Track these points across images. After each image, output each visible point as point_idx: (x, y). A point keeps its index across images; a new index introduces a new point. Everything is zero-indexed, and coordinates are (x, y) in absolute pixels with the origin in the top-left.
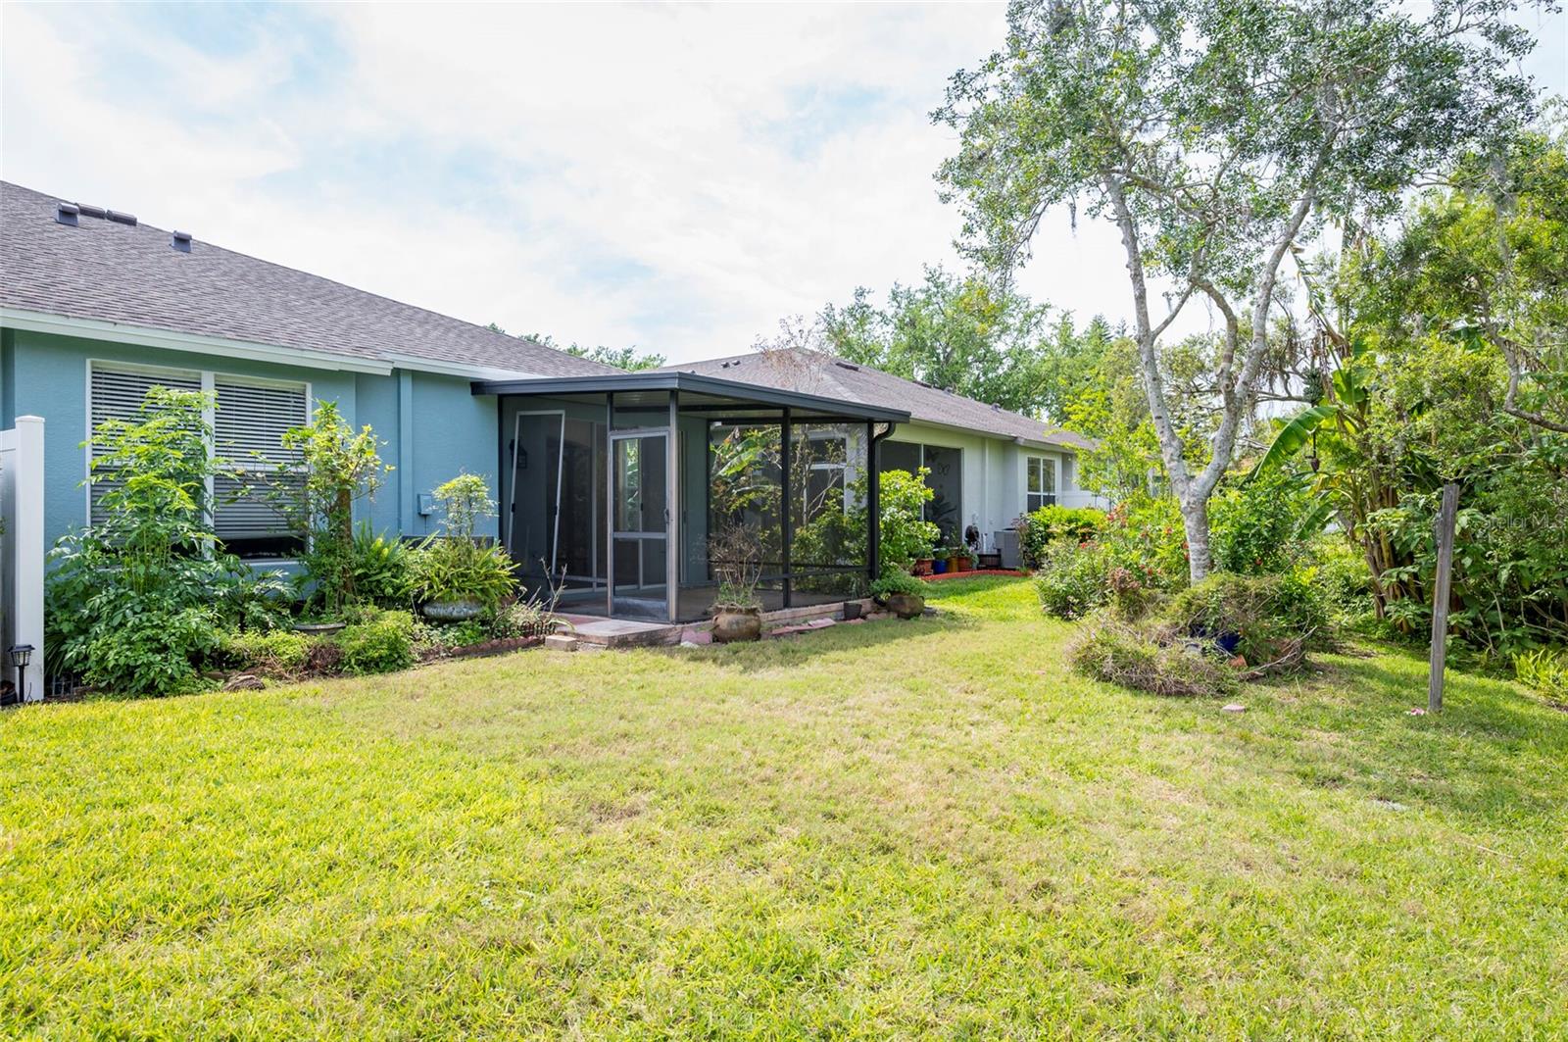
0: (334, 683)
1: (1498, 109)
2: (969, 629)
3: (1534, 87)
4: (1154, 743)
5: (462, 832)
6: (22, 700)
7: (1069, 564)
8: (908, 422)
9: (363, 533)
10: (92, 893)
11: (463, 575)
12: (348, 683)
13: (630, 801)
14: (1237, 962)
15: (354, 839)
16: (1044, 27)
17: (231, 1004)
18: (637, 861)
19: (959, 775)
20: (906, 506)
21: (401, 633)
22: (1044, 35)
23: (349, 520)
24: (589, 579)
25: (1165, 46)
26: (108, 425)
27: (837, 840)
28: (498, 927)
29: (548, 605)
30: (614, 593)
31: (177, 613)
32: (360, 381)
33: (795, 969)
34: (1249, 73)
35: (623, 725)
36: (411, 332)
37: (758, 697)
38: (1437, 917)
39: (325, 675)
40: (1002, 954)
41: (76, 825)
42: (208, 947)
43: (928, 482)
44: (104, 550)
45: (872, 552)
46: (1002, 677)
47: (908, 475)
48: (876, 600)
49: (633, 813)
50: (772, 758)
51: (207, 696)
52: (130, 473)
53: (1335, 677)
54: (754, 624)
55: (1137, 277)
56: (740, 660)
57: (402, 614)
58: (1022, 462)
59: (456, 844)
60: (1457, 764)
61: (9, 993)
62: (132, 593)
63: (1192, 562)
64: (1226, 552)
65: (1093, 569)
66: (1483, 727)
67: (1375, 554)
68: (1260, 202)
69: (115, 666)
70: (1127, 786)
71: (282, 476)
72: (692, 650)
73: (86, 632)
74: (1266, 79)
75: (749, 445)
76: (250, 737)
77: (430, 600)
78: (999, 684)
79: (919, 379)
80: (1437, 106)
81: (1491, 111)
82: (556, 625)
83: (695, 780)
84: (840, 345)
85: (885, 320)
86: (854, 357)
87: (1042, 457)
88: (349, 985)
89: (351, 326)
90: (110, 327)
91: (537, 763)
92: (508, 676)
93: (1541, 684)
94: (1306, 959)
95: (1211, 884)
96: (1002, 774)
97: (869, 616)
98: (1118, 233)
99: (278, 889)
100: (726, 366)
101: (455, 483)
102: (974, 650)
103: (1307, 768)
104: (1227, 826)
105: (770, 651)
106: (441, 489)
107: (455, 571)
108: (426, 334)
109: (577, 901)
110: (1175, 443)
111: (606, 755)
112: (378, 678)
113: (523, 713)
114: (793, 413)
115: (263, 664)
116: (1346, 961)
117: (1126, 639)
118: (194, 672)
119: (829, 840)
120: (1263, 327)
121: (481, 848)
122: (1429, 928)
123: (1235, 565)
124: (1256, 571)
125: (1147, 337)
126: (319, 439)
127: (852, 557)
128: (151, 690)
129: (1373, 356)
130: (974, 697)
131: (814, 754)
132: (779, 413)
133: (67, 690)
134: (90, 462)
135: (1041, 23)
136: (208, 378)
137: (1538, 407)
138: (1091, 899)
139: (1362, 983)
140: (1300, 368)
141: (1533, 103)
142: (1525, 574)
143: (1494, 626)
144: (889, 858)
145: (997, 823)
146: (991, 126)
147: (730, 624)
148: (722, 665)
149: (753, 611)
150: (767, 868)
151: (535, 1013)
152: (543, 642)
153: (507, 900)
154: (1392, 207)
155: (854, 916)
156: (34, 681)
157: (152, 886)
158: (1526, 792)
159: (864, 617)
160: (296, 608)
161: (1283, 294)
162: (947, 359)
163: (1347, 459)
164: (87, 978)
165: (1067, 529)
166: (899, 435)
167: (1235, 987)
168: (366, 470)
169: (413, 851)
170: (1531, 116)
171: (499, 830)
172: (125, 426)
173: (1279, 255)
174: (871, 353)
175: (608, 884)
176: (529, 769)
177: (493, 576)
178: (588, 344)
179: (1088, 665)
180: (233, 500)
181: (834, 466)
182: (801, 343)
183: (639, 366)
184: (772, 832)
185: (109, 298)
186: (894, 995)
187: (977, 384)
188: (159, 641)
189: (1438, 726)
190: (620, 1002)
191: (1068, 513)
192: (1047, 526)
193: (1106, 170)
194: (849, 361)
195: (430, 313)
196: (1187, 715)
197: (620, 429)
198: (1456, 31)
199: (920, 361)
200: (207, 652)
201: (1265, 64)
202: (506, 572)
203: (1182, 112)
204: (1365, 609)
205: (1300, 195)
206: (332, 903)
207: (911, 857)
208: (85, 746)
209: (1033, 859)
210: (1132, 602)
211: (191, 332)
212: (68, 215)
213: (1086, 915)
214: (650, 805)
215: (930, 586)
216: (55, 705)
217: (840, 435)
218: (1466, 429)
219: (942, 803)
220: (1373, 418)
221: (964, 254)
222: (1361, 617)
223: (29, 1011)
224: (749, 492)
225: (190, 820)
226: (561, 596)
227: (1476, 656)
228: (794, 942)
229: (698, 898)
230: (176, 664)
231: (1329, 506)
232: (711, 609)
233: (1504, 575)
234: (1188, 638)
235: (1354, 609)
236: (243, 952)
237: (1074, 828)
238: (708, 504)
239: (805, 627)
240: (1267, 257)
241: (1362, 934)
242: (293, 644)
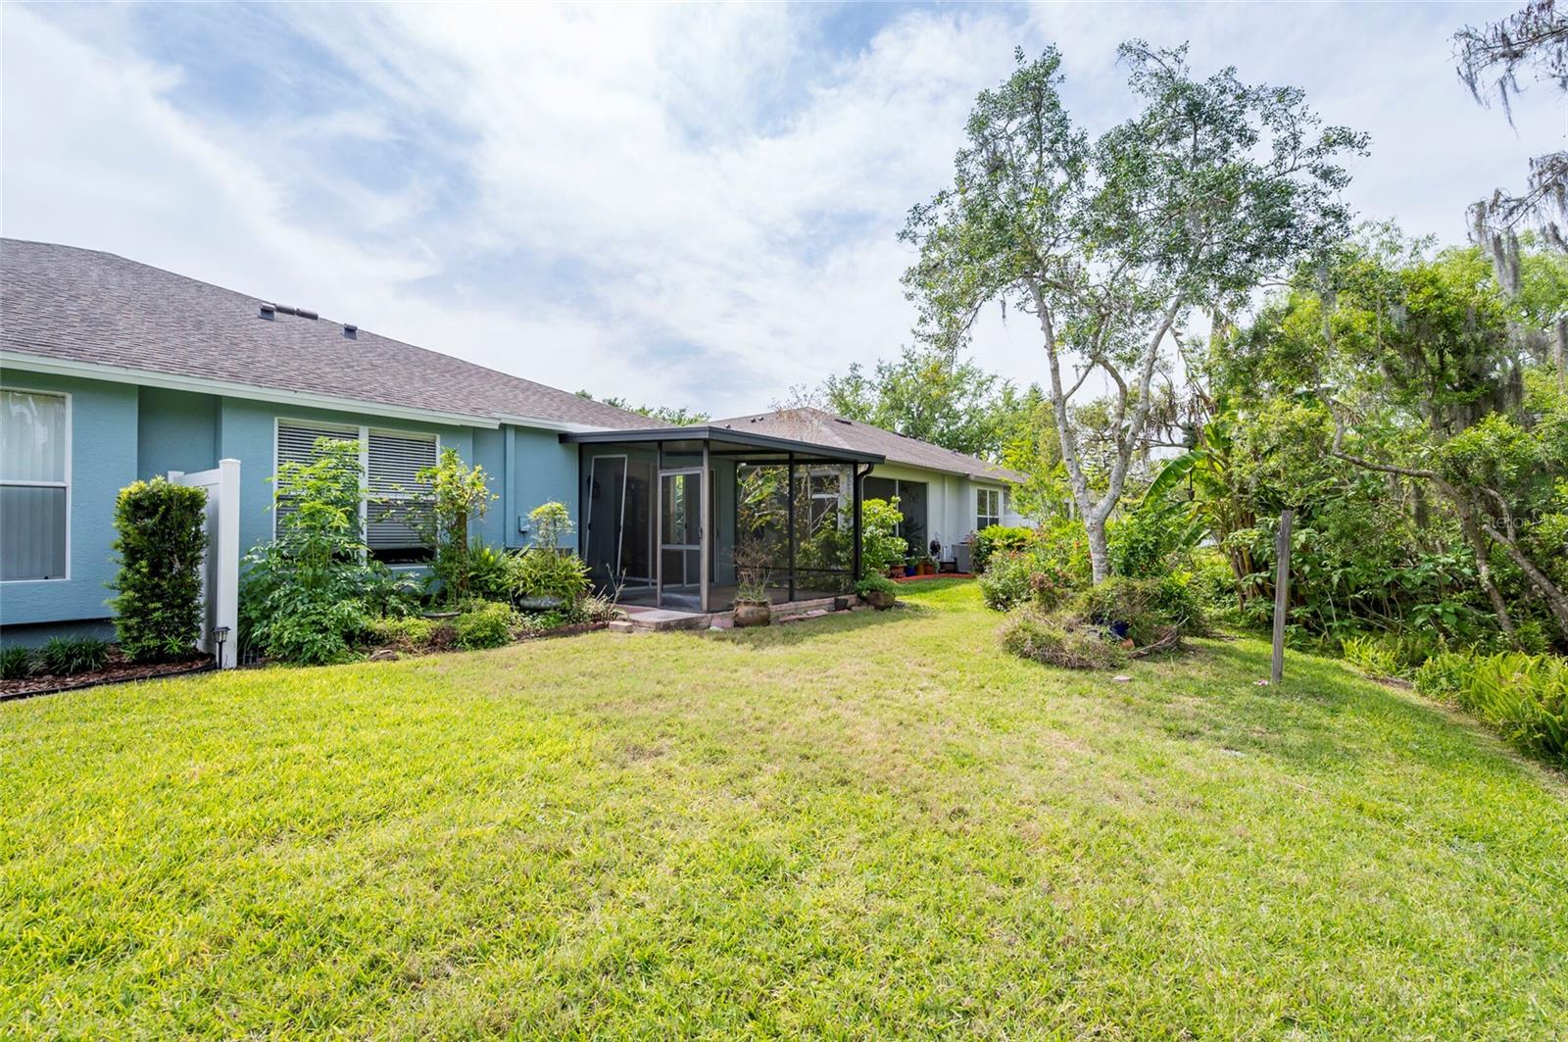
0: (449, 656)
1: (1323, 228)
2: (927, 617)
3: (1350, 212)
4: (1056, 705)
5: (530, 767)
6: (220, 668)
7: (1005, 569)
8: (883, 463)
9: (476, 544)
10: (251, 810)
11: (549, 576)
12: (460, 656)
13: (657, 744)
14: (1099, 870)
15: (448, 771)
16: (982, 170)
17: (344, 892)
18: (658, 789)
19: (906, 728)
20: (882, 524)
21: (500, 619)
22: (981, 176)
23: (465, 535)
24: (645, 580)
25: (1073, 184)
26: (287, 466)
27: (809, 776)
28: (547, 837)
29: (613, 598)
30: (662, 590)
31: (335, 604)
32: (476, 433)
33: (765, 872)
34: (1134, 203)
35: (659, 688)
36: (516, 397)
37: (763, 668)
38: (1258, 839)
39: (443, 650)
40: (922, 862)
41: (247, 759)
42: (333, 850)
43: (901, 507)
44: (283, 557)
45: (856, 560)
46: (947, 654)
47: (884, 503)
48: (859, 596)
49: (658, 753)
50: (767, 713)
51: (356, 665)
52: (302, 500)
53: (1203, 656)
54: (764, 613)
55: (1052, 355)
56: (752, 641)
57: (502, 605)
58: (973, 493)
59: (523, 776)
60: (1290, 722)
61: (183, 882)
62: (303, 589)
63: (1094, 568)
64: (1121, 561)
65: (1022, 573)
66: (1314, 695)
67: (1239, 561)
68: (1139, 300)
69: (288, 643)
70: (1033, 736)
71: (417, 504)
72: (717, 632)
73: (268, 617)
74: (1148, 207)
75: (768, 480)
76: (382, 696)
77: (524, 595)
78: (945, 658)
79: (899, 431)
80: (1277, 226)
81: (1318, 230)
82: (617, 614)
83: (707, 730)
84: (840, 405)
85: (873, 387)
86: (849, 414)
87: (988, 489)
88: (432, 879)
89: (471, 393)
90: (292, 394)
91: (592, 717)
92: (578, 651)
93: (1363, 662)
94: (1151, 869)
95: (1086, 813)
96: (939, 727)
97: (854, 608)
98: (1039, 322)
99: (388, 808)
100: (753, 421)
101: (545, 508)
102: (930, 634)
103: (1172, 725)
104: (1105, 768)
105: (776, 634)
106: (534, 513)
107: (542, 573)
108: (527, 398)
109: (608, 819)
110: (1081, 479)
111: (644, 710)
112: (482, 652)
113: (586, 679)
114: (797, 456)
115: (399, 642)
116: (1184, 871)
117: (1042, 626)
118: (347, 647)
119: (802, 775)
120: (1147, 392)
121: (542, 778)
122: (1250, 846)
123: (1127, 570)
124: (1142, 576)
125: (1060, 400)
126: (442, 477)
127: (842, 564)
128: (315, 660)
129: (1234, 414)
130: (925, 669)
131: (799, 711)
132: (787, 456)
133: (254, 660)
134: (276, 491)
135: (981, 167)
136: (364, 432)
137: (1360, 452)
138: (994, 821)
139: (1192, 887)
140: (1180, 422)
141: (1350, 223)
142: (1351, 578)
143: (1329, 618)
144: (846, 788)
145: (930, 764)
146: (943, 244)
147: (747, 613)
148: (738, 643)
149: (764, 604)
150: (753, 796)
151: (567, 902)
152: (607, 626)
153: (556, 817)
154: (1243, 301)
155: (813, 832)
156: (229, 653)
157: (295, 804)
158: (1339, 744)
159: (849, 609)
160: (425, 601)
161: (1165, 367)
162: (919, 416)
163: (1216, 490)
164: (241, 871)
165: (1006, 543)
166: (877, 473)
167: (1097, 889)
168: (477, 499)
169: (491, 781)
170: (1348, 232)
171: (557, 765)
172: (298, 466)
173: (1159, 338)
174: (862, 411)
175: (633, 806)
176: (584, 721)
177: (571, 577)
178: (654, 406)
179: (1013, 645)
180: (380, 521)
181: (830, 496)
182: (805, 405)
183: (691, 422)
184: (760, 769)
185: (292, 373)
186: (836, 893)
187: (942, 434)
188: (321, 624)
189: (1278, 693)
190: (631, 894)
191: (1007, 531)
192: (991, 541)
193: (1028, 276)
194: (846, 418)
195: (531, 383)
196: (1086, 684)
197: (667, 468)
198: (1292, 170)
199: (899, 417)
200: (357, 632)
201: (1146, 196)
202: (580, 574)
203: (1085, 232)
204: (1232, 604)
205: (1176, 293)
206: (427, 818)
207: (862, 789)
208: (261, 701)
209: (953, 791)
210: (1048, 599)
211: (352, 397)
212: (267, 312)
213: (988, 834)
214: (671, 747)
215: (899, 585)
216: (244, 671)
217: (833, 473)
218: (1303, 467)
219: (890, 748)
220: (1234, 460)
221: (920, 339)
222: (1229, 610)
223: (196, 895)
224: (766, 515)
225: (330, 756)
226: (621, 592)
227: (1314, 641)
228: (766, 851)
229: (700, 817)
230: (334, 640)
231: (1203, 526)
232: (733, 602)
233: (1335, 579)
234: (1090, 626)
235: (1225, 604)
236: (357, 854)
237: (988, 768)
238: (736, 523)
239: (804, 616)
240: (1150, 339)
241: (1198, 850)
242: (421, 626)
